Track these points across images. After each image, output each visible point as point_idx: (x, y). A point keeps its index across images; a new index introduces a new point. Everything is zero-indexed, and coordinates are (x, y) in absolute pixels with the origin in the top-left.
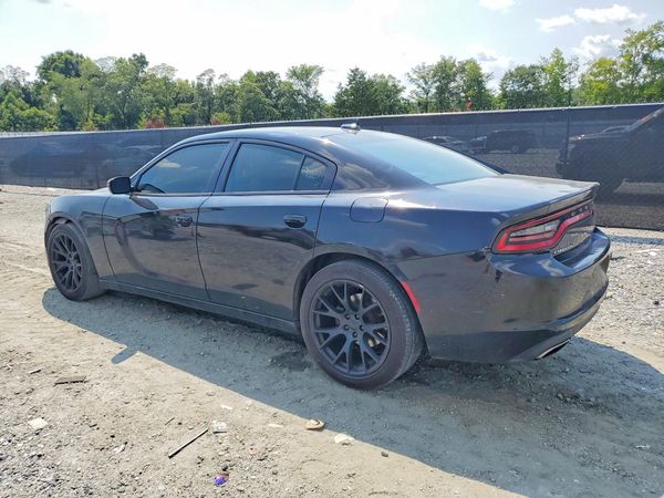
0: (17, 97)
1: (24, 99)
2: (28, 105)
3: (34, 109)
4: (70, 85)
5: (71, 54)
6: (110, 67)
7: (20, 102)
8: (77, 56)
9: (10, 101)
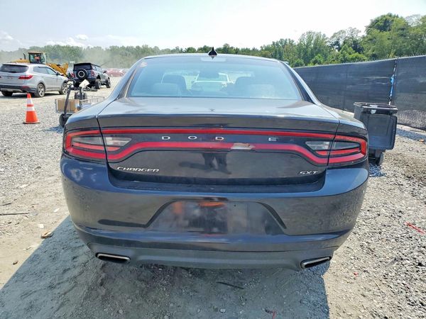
0: (349, 47)
1: (353, 48)
2: (354, 51)
3: (357, 54)
4: (381, 37)
5: (390, 16)
6: (413, 23)
7: (350, 49)
8: (394, 17)
9: (344, 49)
